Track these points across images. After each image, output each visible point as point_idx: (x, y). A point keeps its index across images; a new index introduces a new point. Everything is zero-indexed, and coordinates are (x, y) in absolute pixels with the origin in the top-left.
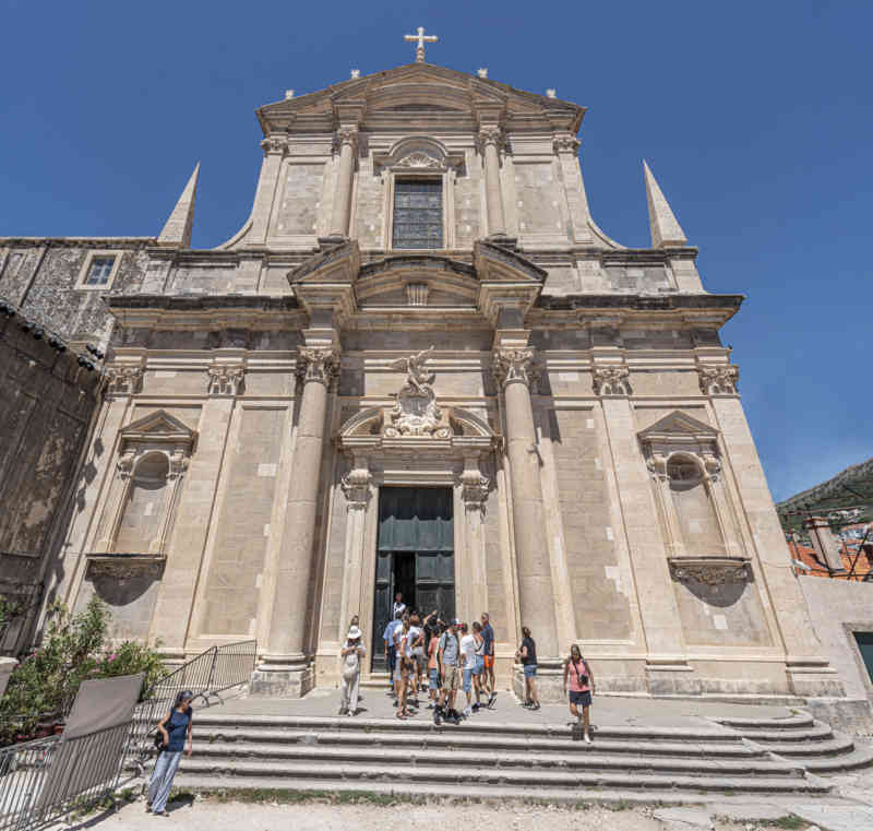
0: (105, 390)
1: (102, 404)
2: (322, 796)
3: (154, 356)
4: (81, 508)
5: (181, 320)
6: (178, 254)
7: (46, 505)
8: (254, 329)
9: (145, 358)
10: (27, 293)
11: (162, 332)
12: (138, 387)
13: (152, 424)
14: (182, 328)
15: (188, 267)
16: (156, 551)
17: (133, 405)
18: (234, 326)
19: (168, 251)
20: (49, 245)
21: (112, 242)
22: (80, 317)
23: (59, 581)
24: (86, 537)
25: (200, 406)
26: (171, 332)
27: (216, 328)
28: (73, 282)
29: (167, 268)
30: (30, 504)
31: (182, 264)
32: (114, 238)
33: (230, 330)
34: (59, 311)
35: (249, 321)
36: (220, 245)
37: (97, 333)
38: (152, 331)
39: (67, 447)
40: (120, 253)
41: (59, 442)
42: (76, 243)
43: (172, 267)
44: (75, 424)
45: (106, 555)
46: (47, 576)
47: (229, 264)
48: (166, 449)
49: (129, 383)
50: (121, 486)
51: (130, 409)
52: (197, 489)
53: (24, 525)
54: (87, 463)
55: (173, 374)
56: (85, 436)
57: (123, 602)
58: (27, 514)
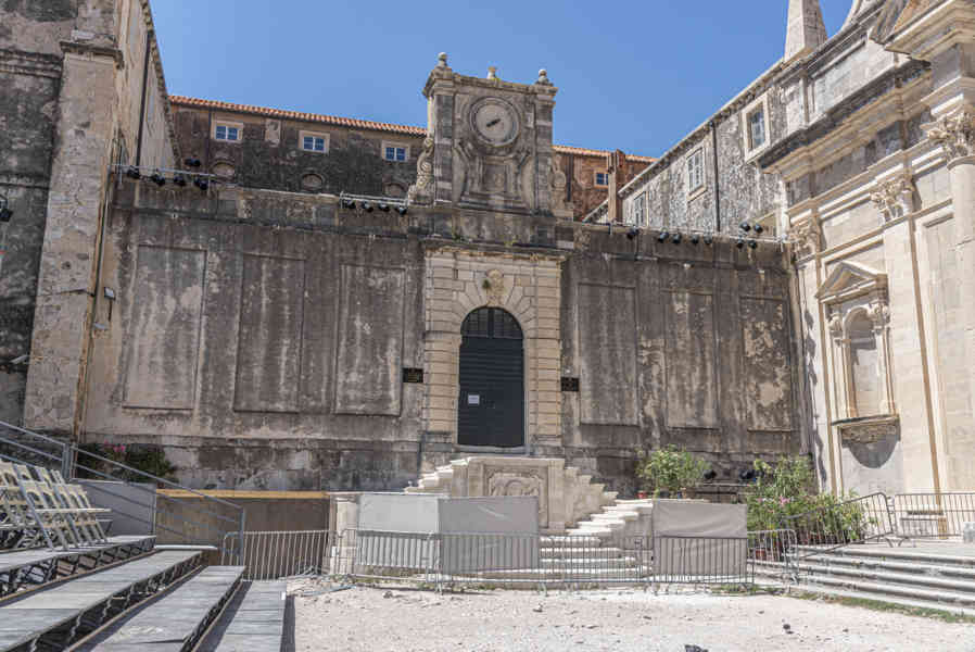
0: (794, 260)
1: (797, 274)
2: (903, 608)
3: (823, 203)
4: (815, 382)
5: (828, 148)
6: (806, 64)
7: (776, 385)
8: (907, 116)
9: (815, 209)
10: (717, 186)
11: (823, 169)
12: (822, 244)
13: (841, 280)
14: (836, 157)
15: (821, 75)
16: (886, 412)
17: (823, 265)
18: (882, 126)
19: (794, 70)
20: (714, 125)
21: (754, 89)
22: (759, 189)
23: (821, 449)
24: (828, 407)
25: (880, 243)
26: (831, 166)
27: (868, 139)
28: (742, 155)
29: (801, 91)
30: (757, 387)
31: (814, 76)
32: (753, 84)
33: (881, 133)
34: (743, 190)
35: (894, 112)
36: (843, 22)
37: (776, 200)
38: (812, 175)
39: (773, 329)
40: (763, 98)
41: (761, 325)
42: (729, 109)
43: (806, 85)
44: (770, 304)
45: (848, 421)
46: (810, 446)
47: (859, 43)
48: (864, 303)
49: (810, 244)
50: (838, 354)
51: (822, 270)
52: (902, 338)
53: (759, 405)
54: (805, 337)
55: (847, 215)
56: (791, 312)
57: (878, 465)
58: (758, 395)
